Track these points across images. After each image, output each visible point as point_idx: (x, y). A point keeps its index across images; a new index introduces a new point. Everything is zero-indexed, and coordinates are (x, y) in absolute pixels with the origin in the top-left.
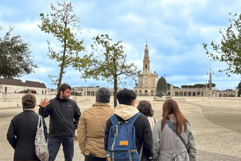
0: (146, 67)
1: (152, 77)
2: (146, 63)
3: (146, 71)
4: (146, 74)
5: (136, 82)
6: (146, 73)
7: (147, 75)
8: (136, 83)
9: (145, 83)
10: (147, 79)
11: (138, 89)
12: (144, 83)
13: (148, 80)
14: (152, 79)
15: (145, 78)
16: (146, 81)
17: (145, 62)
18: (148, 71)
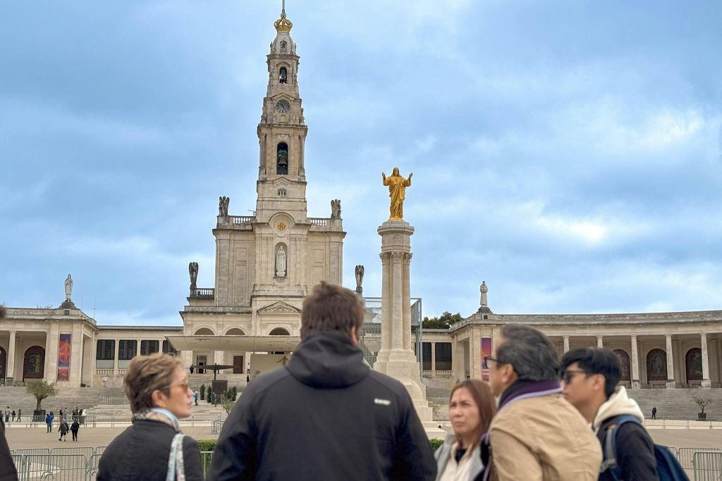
0: (283, 168)
1: (321, 239)
2: (280, 139)
3: (282, 192)
4: (282, 214)
5: (194, 280)
6: (282, 206)
7: (288, 217)
8: (193, 287)
9: (276, 276)
10: (292, 249)
11: (221, 319)
12: (263, 275)
13: (292, 258)
14: (318, 255)
15: (277, 241)
16: (282, 262)
17: (275, 131)
18: (298, 195)
